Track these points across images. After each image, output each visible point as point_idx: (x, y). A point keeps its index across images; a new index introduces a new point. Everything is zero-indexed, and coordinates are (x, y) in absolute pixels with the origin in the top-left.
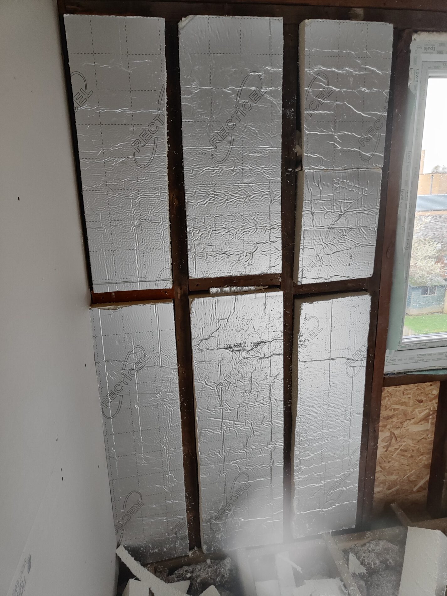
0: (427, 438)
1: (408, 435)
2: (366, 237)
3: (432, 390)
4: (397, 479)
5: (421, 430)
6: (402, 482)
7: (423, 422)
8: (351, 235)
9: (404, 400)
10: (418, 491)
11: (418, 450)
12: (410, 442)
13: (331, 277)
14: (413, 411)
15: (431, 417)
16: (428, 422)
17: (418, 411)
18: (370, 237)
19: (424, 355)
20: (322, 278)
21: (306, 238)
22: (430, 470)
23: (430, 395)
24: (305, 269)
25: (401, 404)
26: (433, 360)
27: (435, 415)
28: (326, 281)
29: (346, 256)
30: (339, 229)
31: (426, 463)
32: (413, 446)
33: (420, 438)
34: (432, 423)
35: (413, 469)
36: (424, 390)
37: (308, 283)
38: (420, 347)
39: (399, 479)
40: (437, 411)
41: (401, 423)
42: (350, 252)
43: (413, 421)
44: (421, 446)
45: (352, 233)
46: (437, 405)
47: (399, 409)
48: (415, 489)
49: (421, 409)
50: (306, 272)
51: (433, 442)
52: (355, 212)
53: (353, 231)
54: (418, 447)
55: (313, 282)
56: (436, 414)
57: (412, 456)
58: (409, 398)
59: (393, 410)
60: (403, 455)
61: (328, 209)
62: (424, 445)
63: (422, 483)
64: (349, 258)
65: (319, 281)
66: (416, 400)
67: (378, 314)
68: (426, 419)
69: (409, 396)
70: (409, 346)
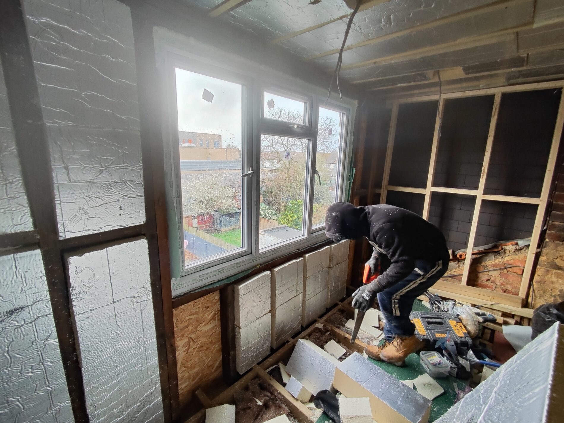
0: (216, 331)
1: (202, 335)
2: (133, 190)
3: (214, 297)
4: (199, 370)
5: (211, 327)
6: (203, 370)
7: (211, 321)
8: (117, 188)
9: (195, 311)
10: (215, 371)
11: (211, 342)
12: (204, 339)
13: (101, 228)
14: (203, 316)
15: (216, 316)
16: (215, 320)
17: (207, 315)
18: (137, 190)
19: (203, 275)
20: (91, 230)
21: (61, 193)
22: (221, 352)
23: (213, 301)
24: (67, 223)
25: (193, 314)
26: (211, 277)
27: (219, 314)
28: (95, 232)
29: (115, 208)
30: (103, 183)
31: (218, 348)
32: (207, 341)
33: (211, 333)
34: (218, 320)
35: (209, 357)
36: (209, 298)
37: (73, 236)
38: (200, 270)
39: (200, 369)
40: (220, 310)
41: (195, 328)
42: (119, 204)
43: (204, 324)
44: (213, 339)
45: (118, 186)
46: (219, 306)
47: (192, 318)
48: (213, 371)
49: (209, 312)
50: (69, 226)
51: (220, 332)
52: (118, 168)
53: (118, 185)
54: (210, 340)
55: (80, 235)
56: (220, 312)
57: (207, 349)
58: (199, 307)
59: (187, 321)
60: (200, 351)
61: (85, 164)
62: (215, 337)
63: (217, 363)
64: (118, 209)
65: (87, 233)
66: (204, 307)
67: (159, 252)
68: (213, 318)
69: (199, 306)
70: (191, 271)
